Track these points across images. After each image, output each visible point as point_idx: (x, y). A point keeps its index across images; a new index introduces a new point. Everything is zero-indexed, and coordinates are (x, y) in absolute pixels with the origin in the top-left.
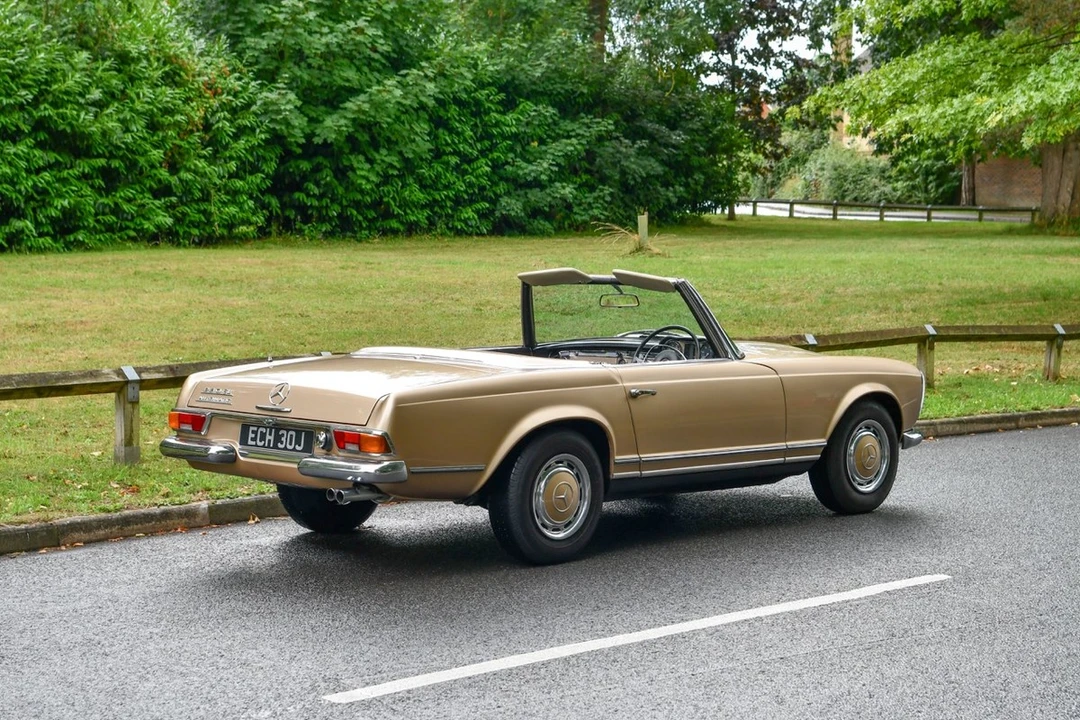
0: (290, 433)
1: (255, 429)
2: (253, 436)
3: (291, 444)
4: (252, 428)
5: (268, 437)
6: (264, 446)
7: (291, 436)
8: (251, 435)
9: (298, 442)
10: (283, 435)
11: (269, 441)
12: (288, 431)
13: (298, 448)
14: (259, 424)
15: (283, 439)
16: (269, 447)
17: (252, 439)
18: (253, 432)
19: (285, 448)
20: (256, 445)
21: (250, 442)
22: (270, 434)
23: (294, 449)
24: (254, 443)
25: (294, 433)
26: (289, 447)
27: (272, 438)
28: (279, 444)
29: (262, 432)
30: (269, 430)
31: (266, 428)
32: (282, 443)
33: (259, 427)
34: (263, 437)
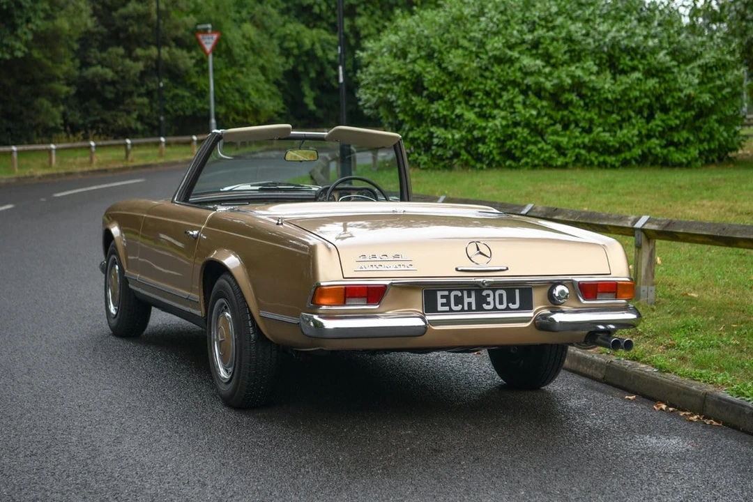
0: (498, 293)
1: (446, 293)
2: (444, 301)
3: (501, 303)
4: (439, 294)
5: (466, 300)
6: (463, 310)
7: (501, 296)
8: (440, 301)
9: (511, 299)
10: (488, 296)
11: (470, 304)
12: (494, 291)
13: (511, 306)
14: (449, 286)
15: (489, 299)
16: (470, 309)
17: (443, 305)
18: (443, 297)
19: (495, 309)
20: (451, 310)
21: (440, 308)
22: (469, 296)
23: (508, 309)
24: (447, 308)
25: (504, 293)
26: (499, 307)
27: (473, 300)
28: (484, 306)
29: (456, 296)
30: (465, 293)
31: (462, 291)
32: (488, 304)
33: (450, 291)
34: (459, 301)
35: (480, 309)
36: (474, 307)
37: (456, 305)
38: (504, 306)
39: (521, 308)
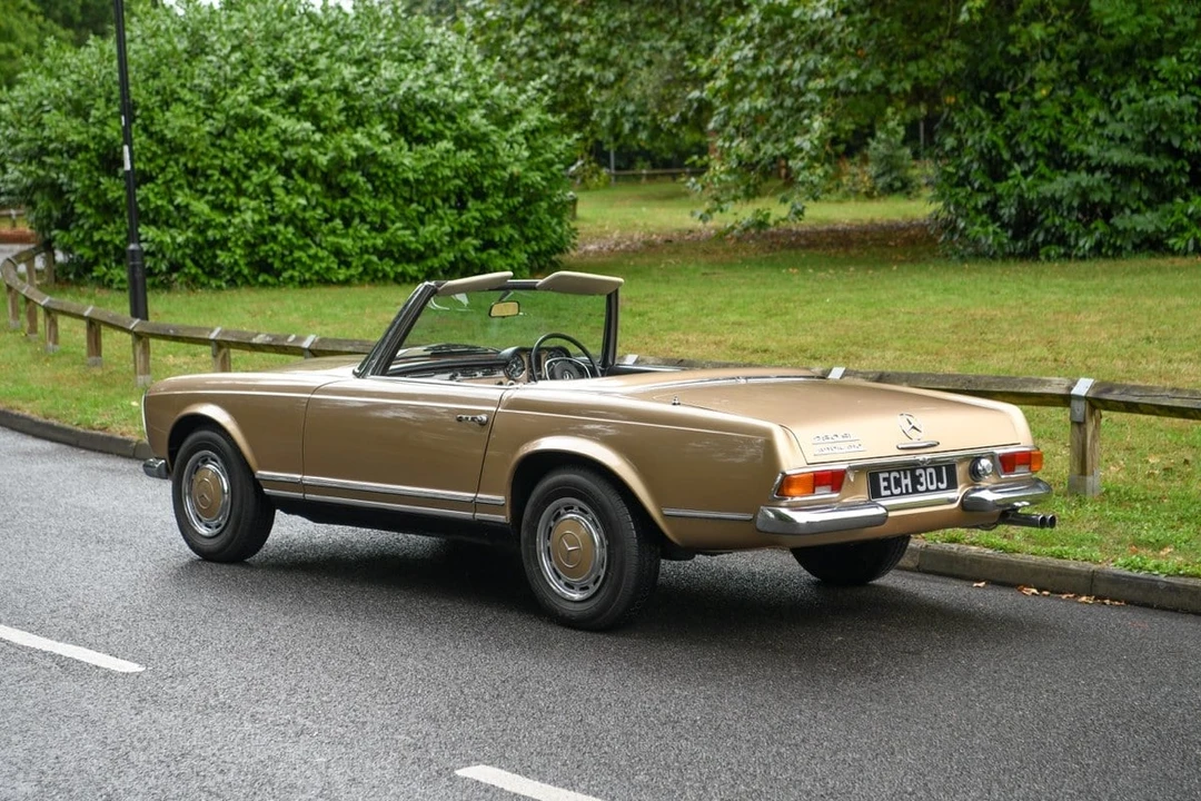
0: (929, 471)
1: (886, 475)
2: (886, 484)
3: (932, 483)
4: (882, 476)
5: (904, 482)
6: (901, 494)
7: (931, 474)
8: (883, 484)
9: (940, 480)
10: (921, 475)
11: (907, 486)
12: (925, 469)
13: (941, 486)
14: (888, 468)
15: (922, 480)
16: (907, 493)
17: (886, 488)
18: (885, 479)
19: (928, 490)
20: (892, 495)
21: (884, 493)
22: (906, 478)
23: (938, 489)
24: (888, 493)
25: (933, 471)
26: (931, 487)
27: (908, 481)
28: (919, 487)
29: (895, 478)
30: (902, 473)
31: (898, 471)
32: (922, 484)
33: (889, 472)
34: (898, 483)
35: (915, 491)
36: (910, 491)
37: (896, 488)
38: (934, 487)
39: (948, 488)
